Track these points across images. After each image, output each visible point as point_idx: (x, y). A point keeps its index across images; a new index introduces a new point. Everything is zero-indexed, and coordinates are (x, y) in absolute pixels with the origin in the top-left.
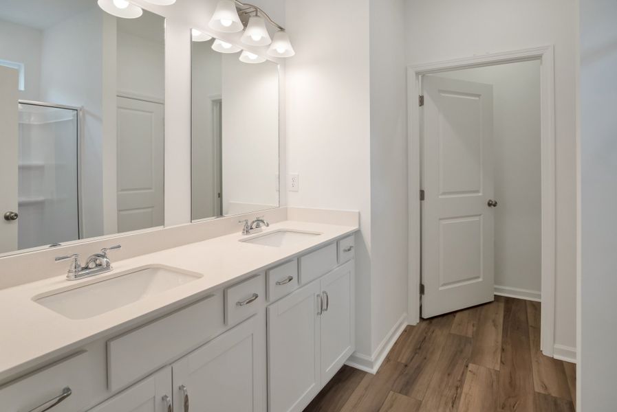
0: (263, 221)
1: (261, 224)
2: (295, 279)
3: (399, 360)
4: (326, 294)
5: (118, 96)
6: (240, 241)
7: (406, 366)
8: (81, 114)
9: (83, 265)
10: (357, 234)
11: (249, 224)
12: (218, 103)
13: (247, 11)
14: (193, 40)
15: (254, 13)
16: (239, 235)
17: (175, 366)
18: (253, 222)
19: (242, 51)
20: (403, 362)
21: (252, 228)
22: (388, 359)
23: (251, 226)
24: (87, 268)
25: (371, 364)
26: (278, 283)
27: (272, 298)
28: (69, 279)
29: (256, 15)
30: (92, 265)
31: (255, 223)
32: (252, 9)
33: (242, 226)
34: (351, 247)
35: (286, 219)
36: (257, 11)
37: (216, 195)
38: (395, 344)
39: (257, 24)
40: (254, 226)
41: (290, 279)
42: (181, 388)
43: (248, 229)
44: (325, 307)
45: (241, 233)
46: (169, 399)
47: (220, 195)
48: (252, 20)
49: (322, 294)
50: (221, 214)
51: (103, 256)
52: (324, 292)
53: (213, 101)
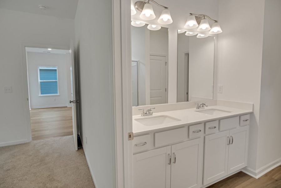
0: (205, 105)
1: (204, 105)
2: (217, 128)
3: (273, 177)
4: (232, 137)
5: (150, 55)
6: (195, 111)
7: (277, 181)
8: (138, 63)
9: (145, 113)
10: (252, 114)
11: (199, 105)
12: (188, 55)
13: (201, 17)
14: (178, 33)
15: (203, 18)
16: (195, 109)
17: (172, 146)
18: (201, 105)
19: (198, 34)
20: (276, 178)
21: (200, 107)
22: (266, 175)
23: (200, 106)
24: (146, 113)
25: (256, 174)
26: (210, 128)
27: (207, 133)
28: (142, 116)
29: (204, 18)
30: (147, 113)
31: (202, 105)
32: (202, 16)
33: (196, 106)
34: (247, 119)
35: (216, 105)
36: (204, 16)
37: (186, 93)
38: (272, 170)
39: (204, 22)
40: (201, 106)
41: (215, 127)
42: (174, 153)
43: (198, 107)
44: (231, 142)
45: (195, 108)
46: (170, 155)
47: (187, 93)
48: (202, 21)
49: (230, 137)
50: (188, 101)
51: (151, 110)
52: (231, 136)
53: (185, 54)
